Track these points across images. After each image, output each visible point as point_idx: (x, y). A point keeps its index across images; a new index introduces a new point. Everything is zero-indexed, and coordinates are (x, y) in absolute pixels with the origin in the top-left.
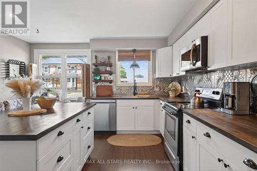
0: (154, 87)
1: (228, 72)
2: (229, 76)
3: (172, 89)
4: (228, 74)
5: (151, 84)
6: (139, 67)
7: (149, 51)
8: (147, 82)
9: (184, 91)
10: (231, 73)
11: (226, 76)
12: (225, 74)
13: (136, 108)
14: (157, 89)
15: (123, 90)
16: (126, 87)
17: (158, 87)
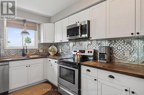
1: (94, 41)
2: (95, 43)
3: (52, 50)
4: (94, 42)
5: (37, 47)
6: (29, 34)
7: (35, 23)
8: (34, 46)
9: (60, 51)
10: (96, 42)
11: (93, 43)
12: (92, 42)
13: (29, 66)
14: (41, 51)
15: (12, 52)
16: (15, 49)
17: (42, 49)
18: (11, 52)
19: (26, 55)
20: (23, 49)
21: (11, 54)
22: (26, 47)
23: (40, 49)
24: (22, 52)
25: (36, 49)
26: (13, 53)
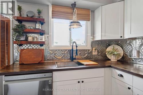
0: (92, 51)
5: (89, 47)
13: (83, 82)
14: (95, 53)
15: (58, 54)
16: (62, 50)
17: (97, 50)
18: (56, 54)
19: (75, 59)
20: (71, 50)
21: (57, 56)
22: (77, 47)
23: (94, 50)
24: (70, 54)
25: (89, 50)
26: (59, 56)
